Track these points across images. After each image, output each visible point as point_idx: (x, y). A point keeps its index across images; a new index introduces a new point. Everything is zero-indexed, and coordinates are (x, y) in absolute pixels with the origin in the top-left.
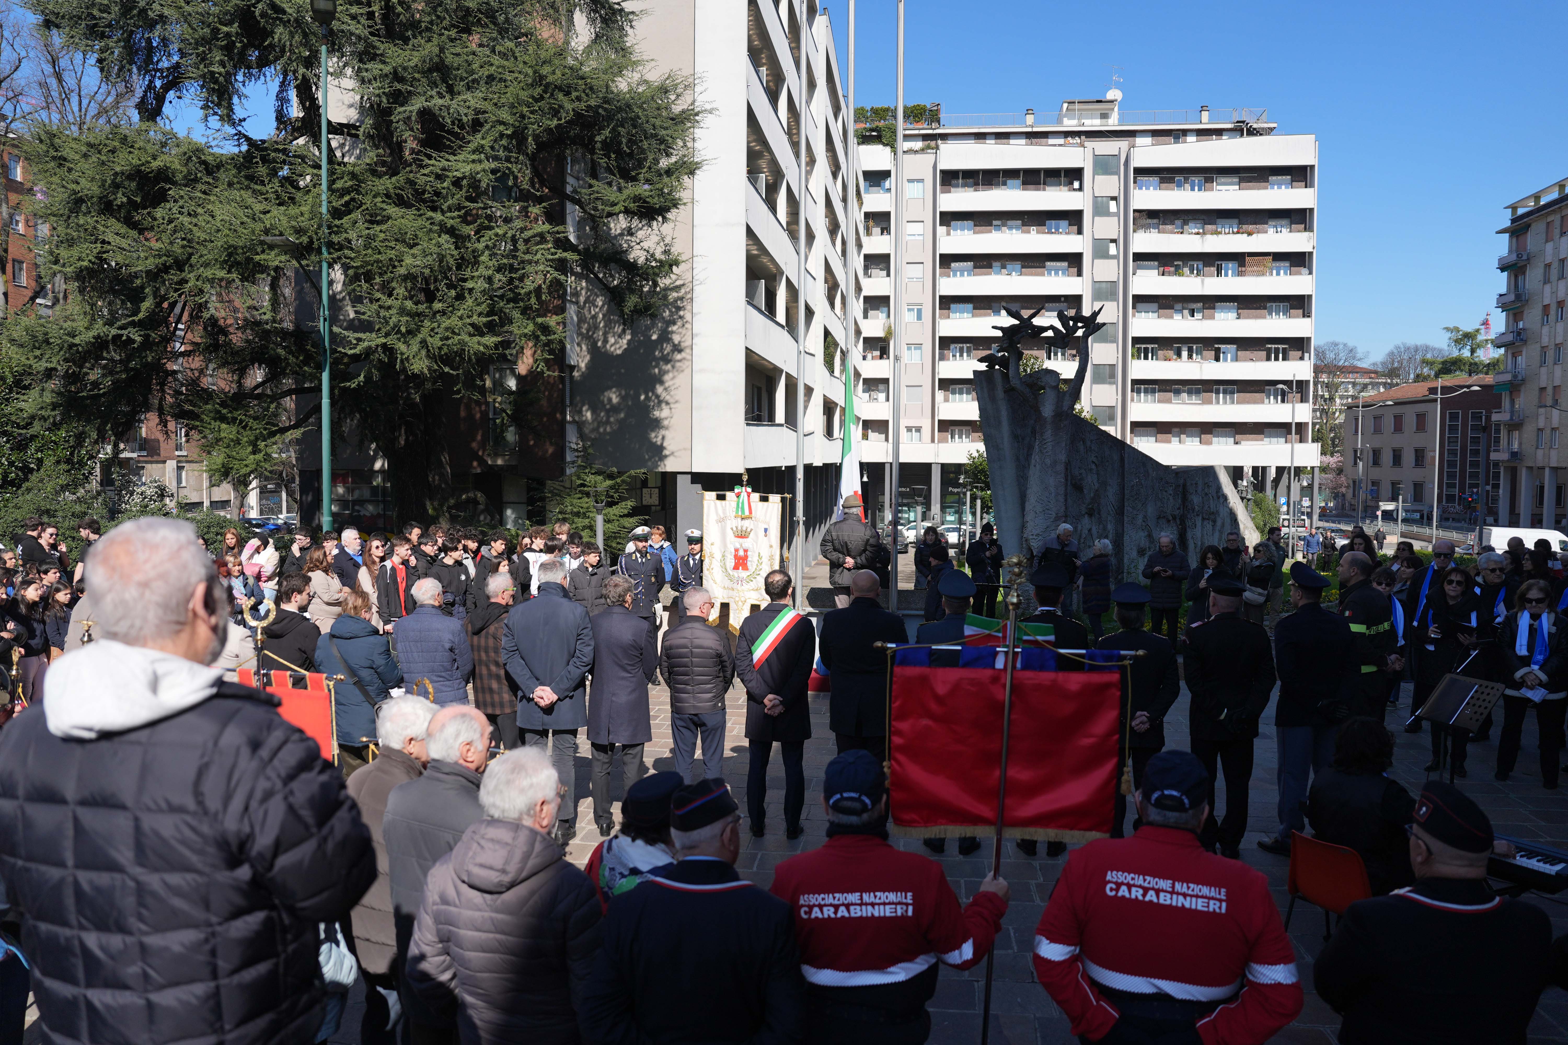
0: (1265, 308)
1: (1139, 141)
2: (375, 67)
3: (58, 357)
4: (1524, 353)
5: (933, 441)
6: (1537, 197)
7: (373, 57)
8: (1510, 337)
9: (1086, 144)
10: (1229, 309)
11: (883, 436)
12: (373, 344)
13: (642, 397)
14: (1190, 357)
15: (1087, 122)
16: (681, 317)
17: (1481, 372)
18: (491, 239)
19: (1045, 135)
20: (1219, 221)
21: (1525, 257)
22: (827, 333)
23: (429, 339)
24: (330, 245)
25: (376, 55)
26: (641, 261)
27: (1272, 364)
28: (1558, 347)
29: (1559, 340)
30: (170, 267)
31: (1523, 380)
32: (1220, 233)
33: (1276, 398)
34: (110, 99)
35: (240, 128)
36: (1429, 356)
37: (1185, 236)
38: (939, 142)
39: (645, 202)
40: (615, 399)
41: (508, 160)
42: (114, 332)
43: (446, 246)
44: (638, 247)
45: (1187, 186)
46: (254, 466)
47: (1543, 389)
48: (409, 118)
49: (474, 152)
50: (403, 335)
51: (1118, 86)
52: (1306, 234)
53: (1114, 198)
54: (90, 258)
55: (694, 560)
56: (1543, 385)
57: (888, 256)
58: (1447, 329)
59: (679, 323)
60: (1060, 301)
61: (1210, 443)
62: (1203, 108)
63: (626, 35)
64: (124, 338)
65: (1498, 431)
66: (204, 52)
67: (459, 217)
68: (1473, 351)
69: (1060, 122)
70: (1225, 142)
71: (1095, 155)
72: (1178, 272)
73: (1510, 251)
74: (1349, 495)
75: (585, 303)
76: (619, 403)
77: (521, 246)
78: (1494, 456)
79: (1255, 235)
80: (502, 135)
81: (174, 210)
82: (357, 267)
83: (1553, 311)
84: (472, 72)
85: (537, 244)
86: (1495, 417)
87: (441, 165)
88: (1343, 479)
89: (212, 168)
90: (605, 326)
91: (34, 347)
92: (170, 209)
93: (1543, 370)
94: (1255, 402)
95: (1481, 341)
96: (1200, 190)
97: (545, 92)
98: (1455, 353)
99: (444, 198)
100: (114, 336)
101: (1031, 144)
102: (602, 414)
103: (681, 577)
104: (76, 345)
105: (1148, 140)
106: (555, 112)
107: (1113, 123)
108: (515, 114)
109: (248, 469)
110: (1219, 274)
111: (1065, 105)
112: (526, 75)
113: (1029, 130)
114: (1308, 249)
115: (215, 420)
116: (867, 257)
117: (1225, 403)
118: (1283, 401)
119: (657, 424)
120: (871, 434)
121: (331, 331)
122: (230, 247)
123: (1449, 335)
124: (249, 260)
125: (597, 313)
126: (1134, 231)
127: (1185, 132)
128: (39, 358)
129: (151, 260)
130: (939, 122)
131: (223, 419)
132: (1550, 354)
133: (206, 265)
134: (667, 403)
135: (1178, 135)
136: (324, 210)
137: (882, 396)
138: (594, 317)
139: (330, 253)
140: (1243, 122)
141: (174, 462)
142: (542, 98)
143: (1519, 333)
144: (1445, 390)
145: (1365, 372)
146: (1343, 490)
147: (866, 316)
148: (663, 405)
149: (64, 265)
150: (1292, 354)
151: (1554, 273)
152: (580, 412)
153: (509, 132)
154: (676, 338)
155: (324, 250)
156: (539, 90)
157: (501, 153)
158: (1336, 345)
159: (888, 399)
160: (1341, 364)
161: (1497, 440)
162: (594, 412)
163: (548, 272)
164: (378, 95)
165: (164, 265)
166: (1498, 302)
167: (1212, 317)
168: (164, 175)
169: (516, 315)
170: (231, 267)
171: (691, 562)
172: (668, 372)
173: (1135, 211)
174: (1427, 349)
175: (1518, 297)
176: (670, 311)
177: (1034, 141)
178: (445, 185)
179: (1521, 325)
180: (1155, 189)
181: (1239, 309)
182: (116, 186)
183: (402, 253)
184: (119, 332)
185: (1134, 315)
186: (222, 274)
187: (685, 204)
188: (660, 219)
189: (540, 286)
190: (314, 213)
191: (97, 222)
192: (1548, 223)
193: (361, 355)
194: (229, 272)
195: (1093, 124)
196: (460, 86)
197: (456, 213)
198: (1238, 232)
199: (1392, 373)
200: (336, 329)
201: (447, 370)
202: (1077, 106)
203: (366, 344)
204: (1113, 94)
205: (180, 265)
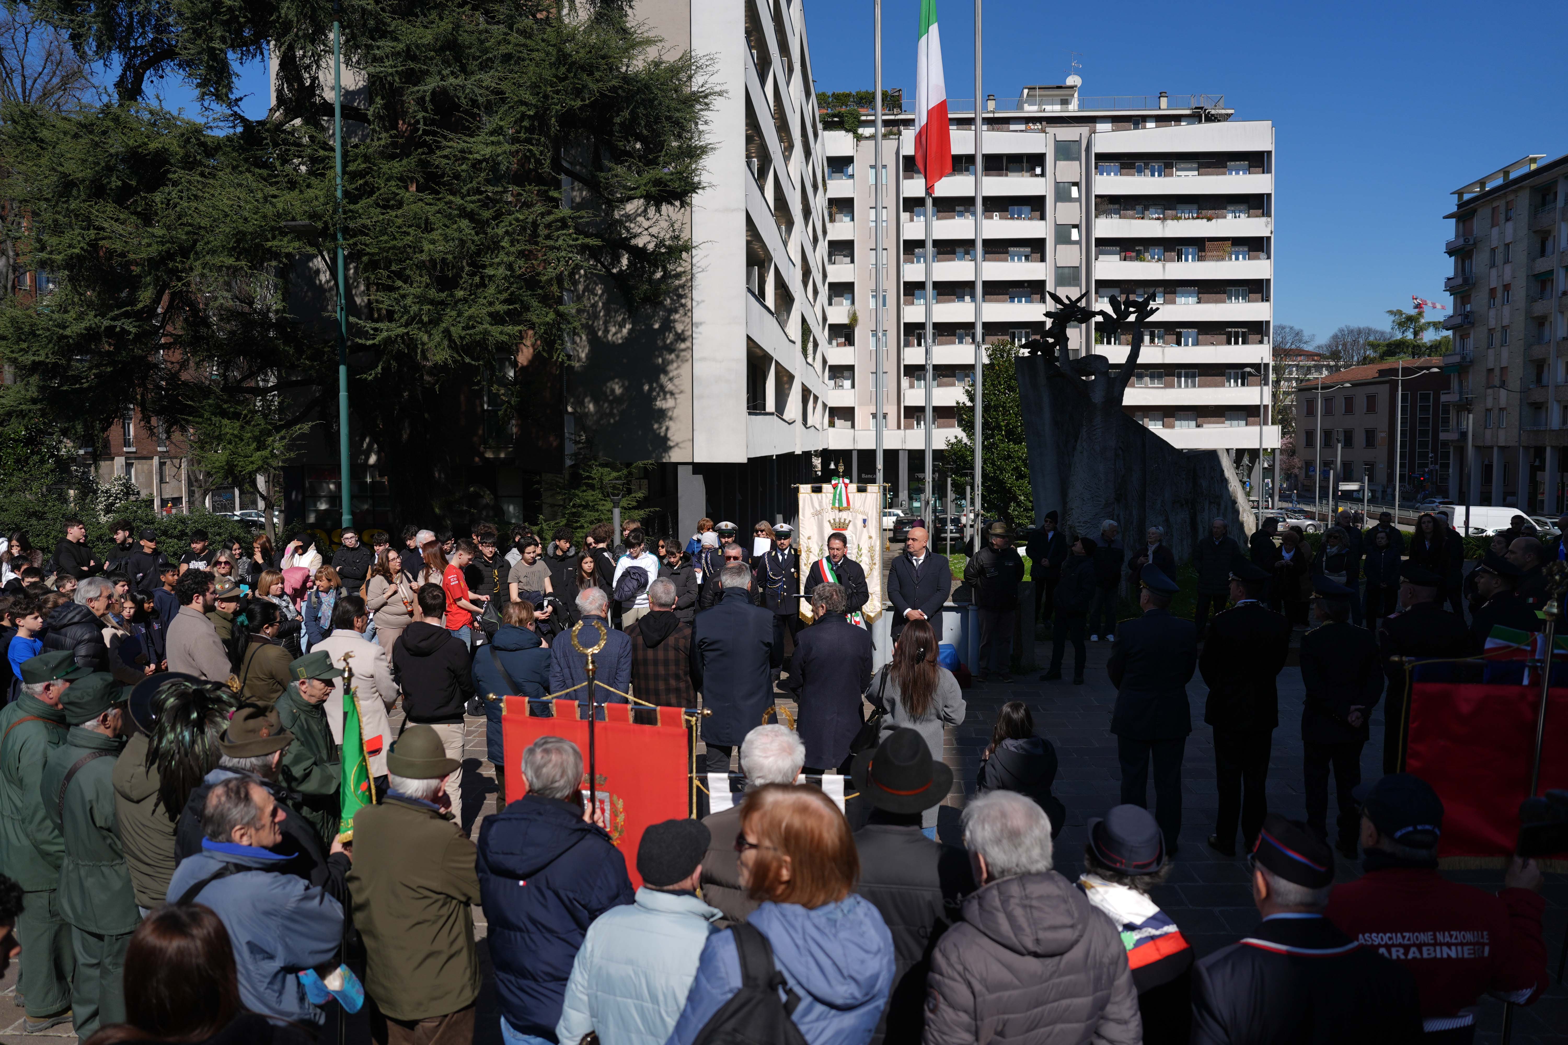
0: (1225, 293)
1: (1100, 127)
2: (386, 45)
3: (46, 350)
4: (1472, 336)
5: (899, 427)
6: (1482, 183)
7: (384, 35)
8: (1458, 320)
9: (1048, 130)
10: (1190, 294)
11: (849, 423)
12: (393, 334)
13: (646, 387)
14: (1152, 341)
15: (1048, 108)
16: (683, 306)
17: (1424, 354)
18: (511, 224)
19: (1007, 121)
20: (1178, 206)
21: (1471, 242)
22: (804, 320)
23: (452, 329)
24: (346, 231)
25: (386, 31)
26: (651, 247)
27: (1232, 348)
28: (1505, 329)
29: (1506, 322)
30: (175, 254)
31: (1471, 362)
32: (1180, 218)
33: (1236, 382)
34: (56, 80)
35: (236, 109)
36: (1371, 338)
37: (1145, 222)
38: (902, 128)
39: (666, 185)
40: (618, 390)
41: (528, 141)
42: (106, 323)
43: (467, 231)
44: (645, 232)
45: (1148, 172)
46: (260, 463)
47: (1490, 371)
48: (423, 98)
49: (492, 133)
50: (424, 325)
51: (1077, 72)
52: (1264, 220)
53: (1075, 184)
54: (82, 245)
55: (783, 555)
56: (1491, 366)
57: (851, 243)
58: (1391, 312)
59: (681, 311)
60: (1023, 287)
61: (1173, 427)
62: (1162, 95)
63: (626, 15)
64: (118, 329)
65: (1446, 411)
66: (203, 27)
67: (479, 200)
68: (1416, 334)
69: (1020, 108)
70: (1184, 128)
71: (1056, 141)
72: (1139, 257)
73: (1457, 236)
74: (1302, 476)
75: (584, 292)
76: (622, 394)
77: (543, 231)
78: (1443, 436)
79: (1214, 221)
80: (523, 116)
81: (174, 195)
82: (373, 254)
83: (1499, 294)
84: (486, 51)
85: (557, 230)
86: (1444, 398)
87: (459, 147)
88: (1296, 460)
89: (212, 149)
90: (605, 316)
91: (20, 339)
92: (169, 194)
93: (1491, 352)
94: (1216, 385)
95: (1425, 324)
96: (1160, 175)
97: (569, 71)
98: (1399, 336)
99: (464, 181)
100: (106, 328)
101: (993, 130)
102: (606, 405)
103: (770, 574)
104: (67, 337)
105: (1108, 126)
106: (578, 92)
107: (1073, 109)
108: (538, 94)
109: (255, 466)
110: (1179, 259)
111: (1026, 91)
112: (548, 54)
113: (991, 115)
114: (1265, 233)
115: (215, 414)
116: (830, 242)
117: (1187, 386)
118: (1243, 384)
119: (662, 415)
120: (838, 422)
121: (347, 320)
122: (239, 232)
123: (1392, 318)
124: (259, 246)
125: (597, 302)
126: (1096, 217)
127: (1144, 119)
128: (25, 351)
129: (155, 246)
130: (900, 107)
131: (224, 414)
132: (1497, 336)
133: (213, 252)
134: (672, 394)
135: (1138, 121)
136: (339, 194)
137: (847, 383)
138: (594, 306)
139: (345, 239)
140: (1201, 108)
141: (123, 458)
142: (566, 78)
143: (1466, 316)
144: (1407, 371)
145: (1310, 355)
146: (1296, 471)
147: (830, 304)
148: (668, 396)
149: (51, 253)
150: (1251, 337)
151: (1499, 257)
152: (582, 404)
153: (531, 113)
154: (679, 328)
155: (339, 236)
156: (563, 70)
157: (523, 135)
158: (1283, 328)
159: (853, 386)
160: (1287, 346)
161: (1446, 421)
162: (596, 403)
163: (570, 258)
164: (392, 74)
165: (168, 252)
166: (1446, 284)
167: (1173, 302)
168: (161, 158)
169: (535, 303)
170: (240, 254)
171: (780, 558)
172: (672, 361)
173: (1096, 196)
174: (1369, 331)
175: (1466, 281)
176: (672, 299)
177: (996, 126)
178: (464, 167)
179: (1468, 307)
180: (1116, 174)
181: (1199, 293)
182: (110, 169)
183: (419, 240)
184: (112, 323)
185: (1096, 301)
186: (230, 261)
187: (703, 188)
188: (677, 203)
189: (562, 272)
190: (330, 196)
191: (90, 206)
192: (1494, 209)
193: (380, 345)
194: (238, 259)
195: (1053, 109)
196: (473, 65)
197: (478, 197)
198: (1198, 218)
199: (1335, 355)
200: (352, 319)
201: (467, 360)
202: (1038, 92)
203: (385, 334)
204: (1073, 80)
205: (185, 251)
